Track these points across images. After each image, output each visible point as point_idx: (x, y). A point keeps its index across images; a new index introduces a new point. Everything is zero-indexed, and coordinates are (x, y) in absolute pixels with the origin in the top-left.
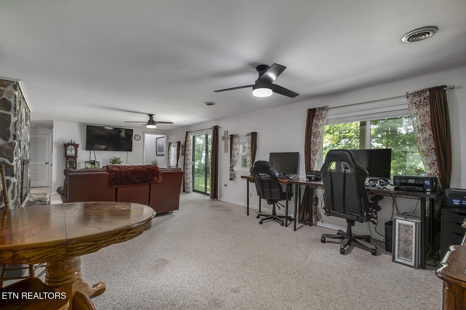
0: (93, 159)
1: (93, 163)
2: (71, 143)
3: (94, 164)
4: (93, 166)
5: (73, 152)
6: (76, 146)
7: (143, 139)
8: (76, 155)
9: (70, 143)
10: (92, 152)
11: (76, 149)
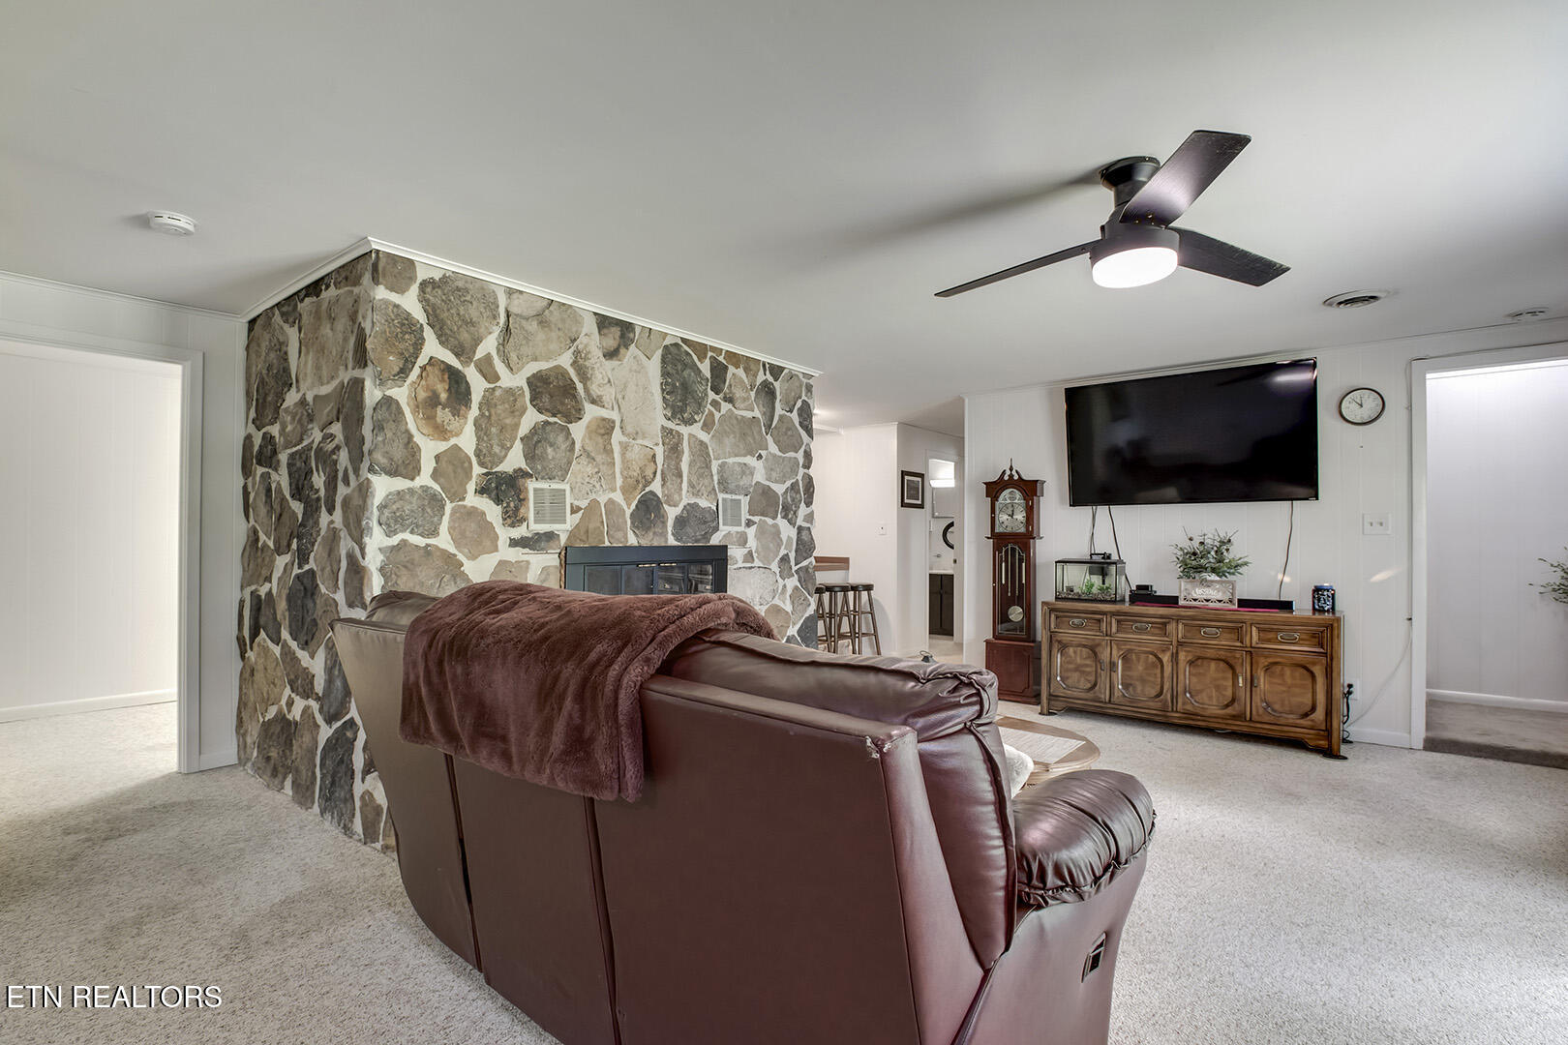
0: (1104, 545)
1: (1101, 565)
2: (1011, 476)
3: (1104, 573)
4: (1096, 580)
5: (1020, 516)
6: (1030, 489)
7: (1410, 408)
8: (1027, 529)
9: (1006, 478)
10: (1102, 511)
11: (1027, 504)
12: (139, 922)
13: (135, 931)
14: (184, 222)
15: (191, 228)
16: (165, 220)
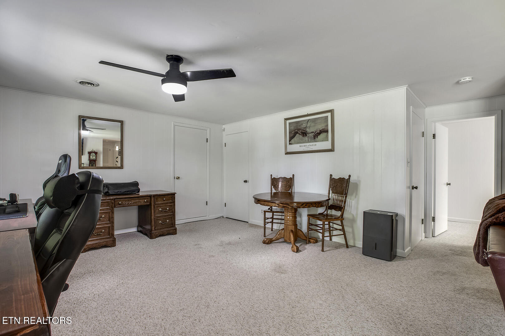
12: (444, 274)
13: (442, 274)
14: (468, 79)
15: (470, 79)
16: (462, 80)
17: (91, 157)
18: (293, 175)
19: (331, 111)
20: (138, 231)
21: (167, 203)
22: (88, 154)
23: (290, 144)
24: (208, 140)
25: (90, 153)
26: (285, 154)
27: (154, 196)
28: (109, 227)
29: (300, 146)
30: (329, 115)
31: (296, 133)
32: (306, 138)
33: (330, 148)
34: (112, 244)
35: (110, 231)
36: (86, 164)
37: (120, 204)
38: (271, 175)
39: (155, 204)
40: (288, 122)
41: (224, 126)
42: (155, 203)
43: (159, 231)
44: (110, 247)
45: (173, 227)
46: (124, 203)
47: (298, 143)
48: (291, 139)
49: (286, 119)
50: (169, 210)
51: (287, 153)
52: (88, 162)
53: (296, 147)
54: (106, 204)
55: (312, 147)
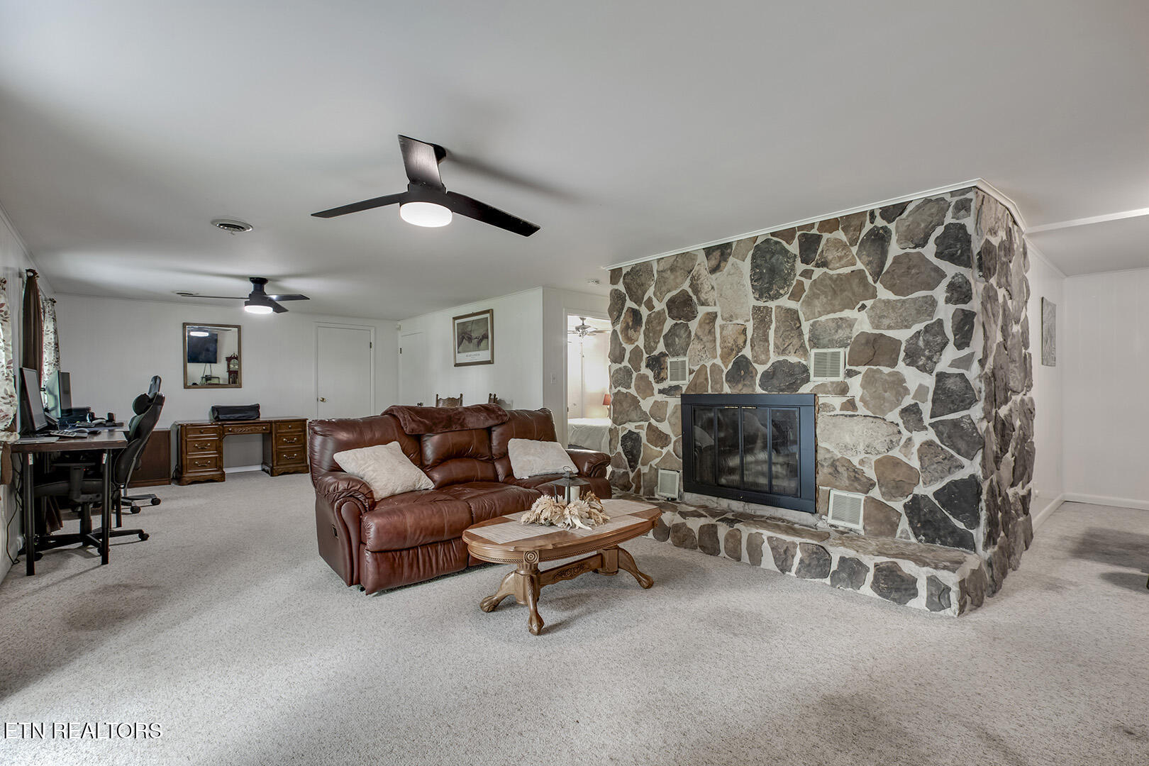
17: (232, 366)
18: (461, 395)
19: (490, 311)
20: (263, 470)
21: (295, 432)
22: (226, 362)
23: (459, 352)
24: (373, 346)
25: (229, 359)
26: (455, 366)
27: (276, 422)
28: (216, 457)
29: (467, 356)
30: (488, 315)
31: (463, 338)
32: (471, 345)
33: (489, 359)
34: (222, 478)
35: (218, 464)
36: (224, 379)
37: (230, 431)
38: (437, 395)
39: (277, 433)
40: (457, 321)
41: (399, 323)
42: (276, 430)
43: (282, 467)
44: (217, 481)
45: (303, 463)
46: (235, 430)
47: (464, 352)
48: (459, 345)
49: (455, 319)
50: (298, 440)
51: (457, 365)
52: (226, 375)
53: (463, 358)
54: (211, 430)
55: (476, 357)
